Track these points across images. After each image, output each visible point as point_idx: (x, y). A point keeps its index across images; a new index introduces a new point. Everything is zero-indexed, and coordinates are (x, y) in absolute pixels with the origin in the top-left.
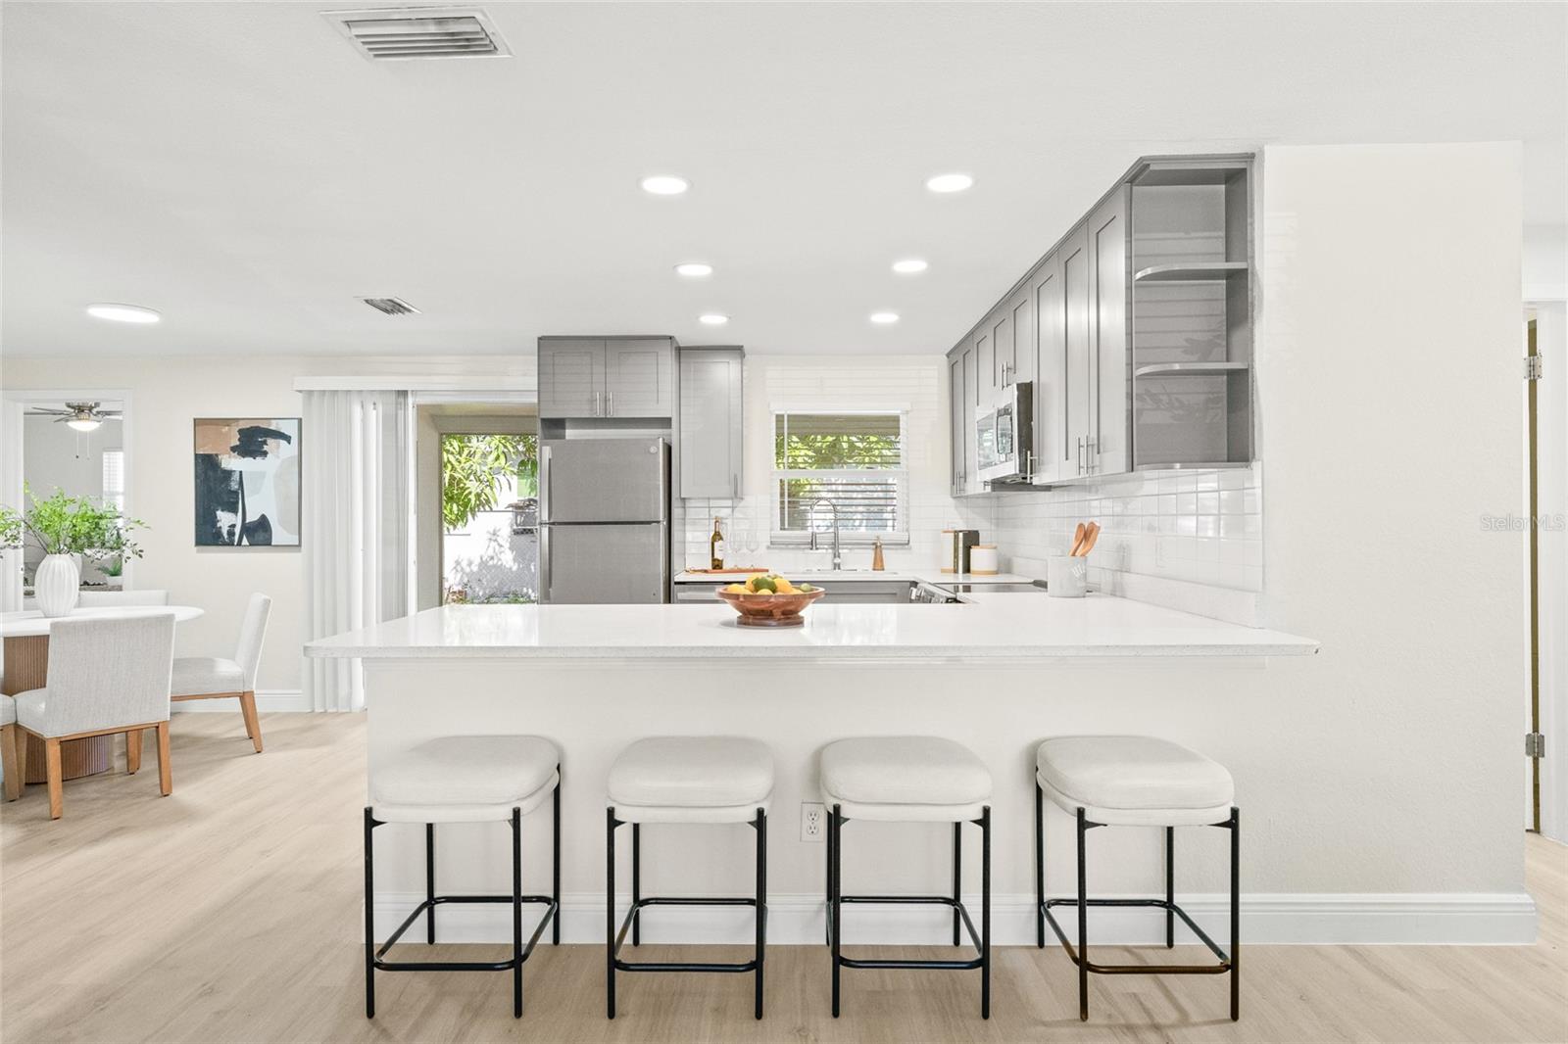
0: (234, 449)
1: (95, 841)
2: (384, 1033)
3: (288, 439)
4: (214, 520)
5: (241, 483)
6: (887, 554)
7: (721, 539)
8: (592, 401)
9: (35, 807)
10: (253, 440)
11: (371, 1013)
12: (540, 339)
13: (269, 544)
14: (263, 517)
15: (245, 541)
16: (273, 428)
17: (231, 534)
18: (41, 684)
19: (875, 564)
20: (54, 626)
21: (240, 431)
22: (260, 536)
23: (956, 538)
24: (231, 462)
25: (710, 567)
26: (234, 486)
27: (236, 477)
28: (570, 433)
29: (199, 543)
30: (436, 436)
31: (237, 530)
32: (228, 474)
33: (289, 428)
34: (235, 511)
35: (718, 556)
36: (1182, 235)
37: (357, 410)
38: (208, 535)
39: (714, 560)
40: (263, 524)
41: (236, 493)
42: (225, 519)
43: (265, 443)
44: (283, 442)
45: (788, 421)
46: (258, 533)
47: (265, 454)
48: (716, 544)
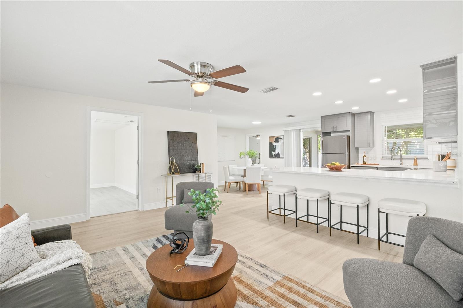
0: (274, 141)
1: (250, 197)
2: (269, 221)
3: (282, 139)
4: (272, 153)
5: (275, 147)
6: (418, 161)
7: (366, 157)
8: (332, 128)
9: (245, 193)
10: (277, 140)
11: (268, 218)
12: (322, 117)
13: (279, 157)
14: (279, 153)
15: (276, 157)
16: (280, 137)
17: (274, 156)
18: (246, 177)
19: (414, 164)
20: (247, 168)
21: (275, 138)
22: (278, 156)
23: (439, 157)
24: (274, 144)
25: (363, 163)
26: (275, 148)
27: (275, 146)
28: (332, 135)
29: (270, 157)
30: (317, 135)
31: (275, 155)
32: (274, 145)
33: (282, 137)
34: (275, 152)
35: (365, 161)
36: (441, 79)
37: (293, 133)
38: (271, 156)
39: (364, 162)
40: (279, 154)
41: (275, 149)
42: (273, 153)
43: (279, 140)
44: (281, 140)
45: (387, 128)
46: (278, 155)
47: (279, 142)
48: (364, 158)
